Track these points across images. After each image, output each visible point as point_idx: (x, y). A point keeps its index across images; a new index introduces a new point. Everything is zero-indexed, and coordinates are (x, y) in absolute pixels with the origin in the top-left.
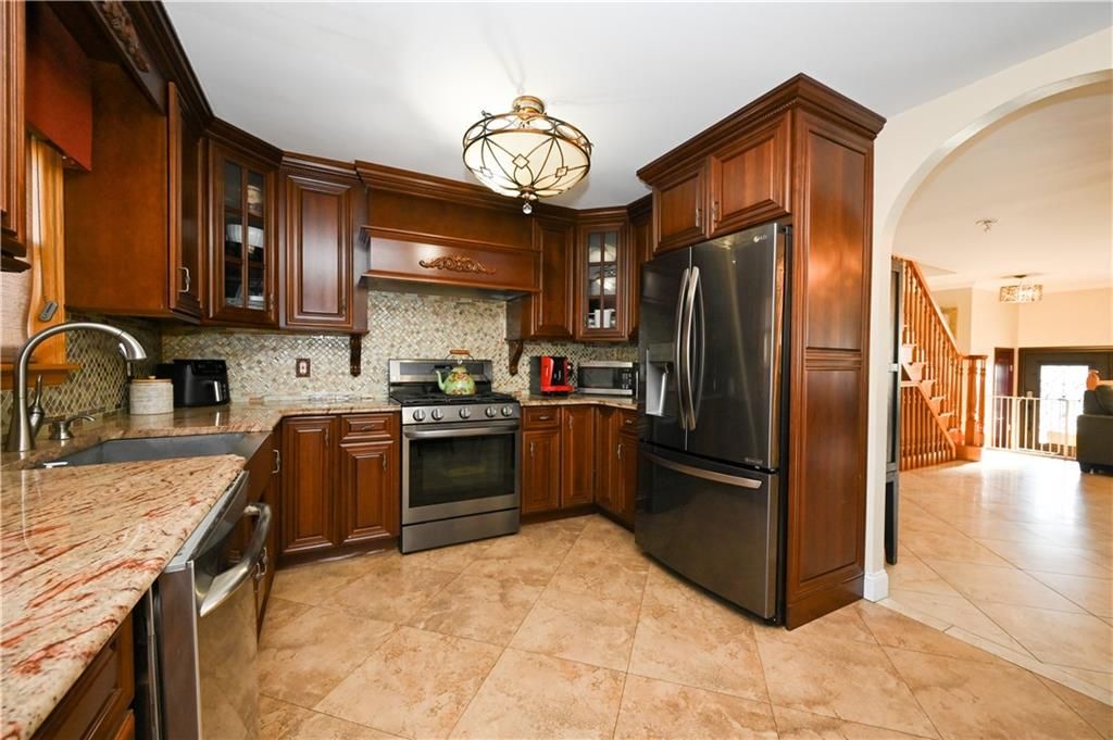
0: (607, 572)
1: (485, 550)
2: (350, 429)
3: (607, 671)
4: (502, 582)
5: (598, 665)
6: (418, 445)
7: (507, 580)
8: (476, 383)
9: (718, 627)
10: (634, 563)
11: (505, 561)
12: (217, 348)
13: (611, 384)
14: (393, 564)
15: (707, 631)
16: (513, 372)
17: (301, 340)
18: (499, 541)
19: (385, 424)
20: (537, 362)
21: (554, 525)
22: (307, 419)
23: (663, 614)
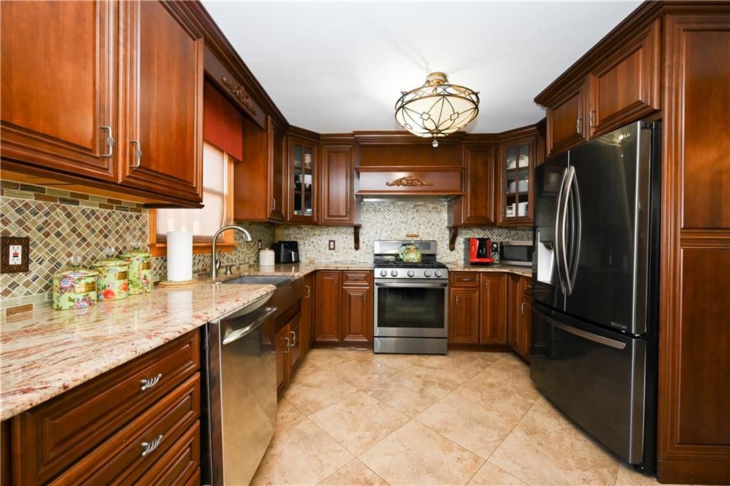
0: (502, 393)
1: (422, 361)
2: (347, 278)
3: (472, 455)
4: (424, 381)
5: (468, 449)
6: (383, 291)
7: (428, 382)
8: (423, 255)
9: (582, 456)
10: (527, 393)
11: (433, 370)
12: (296, 235)
13: (526, 259)
14: (368, 357)
15: (570, 456)
16: (452, 249)
17: (332, 230)
18: (433, 358)
19: (365, 277)
20: (469, 242)
21: (475, 354)
22: (327, 272)
23: (535, 433)
